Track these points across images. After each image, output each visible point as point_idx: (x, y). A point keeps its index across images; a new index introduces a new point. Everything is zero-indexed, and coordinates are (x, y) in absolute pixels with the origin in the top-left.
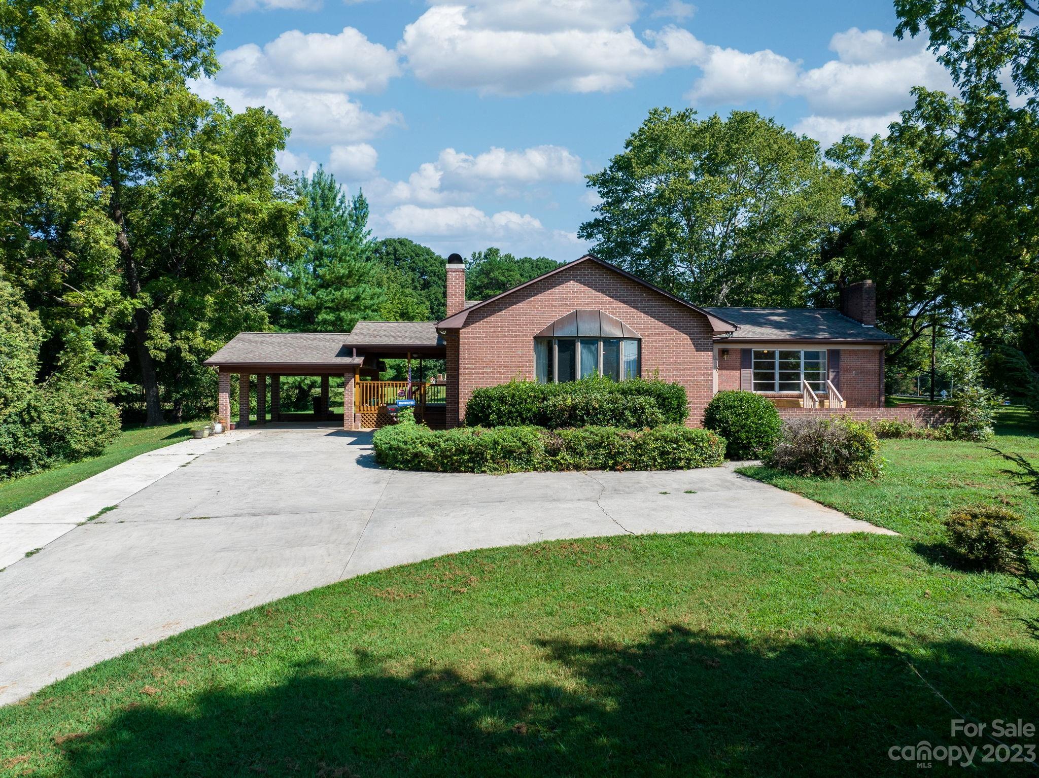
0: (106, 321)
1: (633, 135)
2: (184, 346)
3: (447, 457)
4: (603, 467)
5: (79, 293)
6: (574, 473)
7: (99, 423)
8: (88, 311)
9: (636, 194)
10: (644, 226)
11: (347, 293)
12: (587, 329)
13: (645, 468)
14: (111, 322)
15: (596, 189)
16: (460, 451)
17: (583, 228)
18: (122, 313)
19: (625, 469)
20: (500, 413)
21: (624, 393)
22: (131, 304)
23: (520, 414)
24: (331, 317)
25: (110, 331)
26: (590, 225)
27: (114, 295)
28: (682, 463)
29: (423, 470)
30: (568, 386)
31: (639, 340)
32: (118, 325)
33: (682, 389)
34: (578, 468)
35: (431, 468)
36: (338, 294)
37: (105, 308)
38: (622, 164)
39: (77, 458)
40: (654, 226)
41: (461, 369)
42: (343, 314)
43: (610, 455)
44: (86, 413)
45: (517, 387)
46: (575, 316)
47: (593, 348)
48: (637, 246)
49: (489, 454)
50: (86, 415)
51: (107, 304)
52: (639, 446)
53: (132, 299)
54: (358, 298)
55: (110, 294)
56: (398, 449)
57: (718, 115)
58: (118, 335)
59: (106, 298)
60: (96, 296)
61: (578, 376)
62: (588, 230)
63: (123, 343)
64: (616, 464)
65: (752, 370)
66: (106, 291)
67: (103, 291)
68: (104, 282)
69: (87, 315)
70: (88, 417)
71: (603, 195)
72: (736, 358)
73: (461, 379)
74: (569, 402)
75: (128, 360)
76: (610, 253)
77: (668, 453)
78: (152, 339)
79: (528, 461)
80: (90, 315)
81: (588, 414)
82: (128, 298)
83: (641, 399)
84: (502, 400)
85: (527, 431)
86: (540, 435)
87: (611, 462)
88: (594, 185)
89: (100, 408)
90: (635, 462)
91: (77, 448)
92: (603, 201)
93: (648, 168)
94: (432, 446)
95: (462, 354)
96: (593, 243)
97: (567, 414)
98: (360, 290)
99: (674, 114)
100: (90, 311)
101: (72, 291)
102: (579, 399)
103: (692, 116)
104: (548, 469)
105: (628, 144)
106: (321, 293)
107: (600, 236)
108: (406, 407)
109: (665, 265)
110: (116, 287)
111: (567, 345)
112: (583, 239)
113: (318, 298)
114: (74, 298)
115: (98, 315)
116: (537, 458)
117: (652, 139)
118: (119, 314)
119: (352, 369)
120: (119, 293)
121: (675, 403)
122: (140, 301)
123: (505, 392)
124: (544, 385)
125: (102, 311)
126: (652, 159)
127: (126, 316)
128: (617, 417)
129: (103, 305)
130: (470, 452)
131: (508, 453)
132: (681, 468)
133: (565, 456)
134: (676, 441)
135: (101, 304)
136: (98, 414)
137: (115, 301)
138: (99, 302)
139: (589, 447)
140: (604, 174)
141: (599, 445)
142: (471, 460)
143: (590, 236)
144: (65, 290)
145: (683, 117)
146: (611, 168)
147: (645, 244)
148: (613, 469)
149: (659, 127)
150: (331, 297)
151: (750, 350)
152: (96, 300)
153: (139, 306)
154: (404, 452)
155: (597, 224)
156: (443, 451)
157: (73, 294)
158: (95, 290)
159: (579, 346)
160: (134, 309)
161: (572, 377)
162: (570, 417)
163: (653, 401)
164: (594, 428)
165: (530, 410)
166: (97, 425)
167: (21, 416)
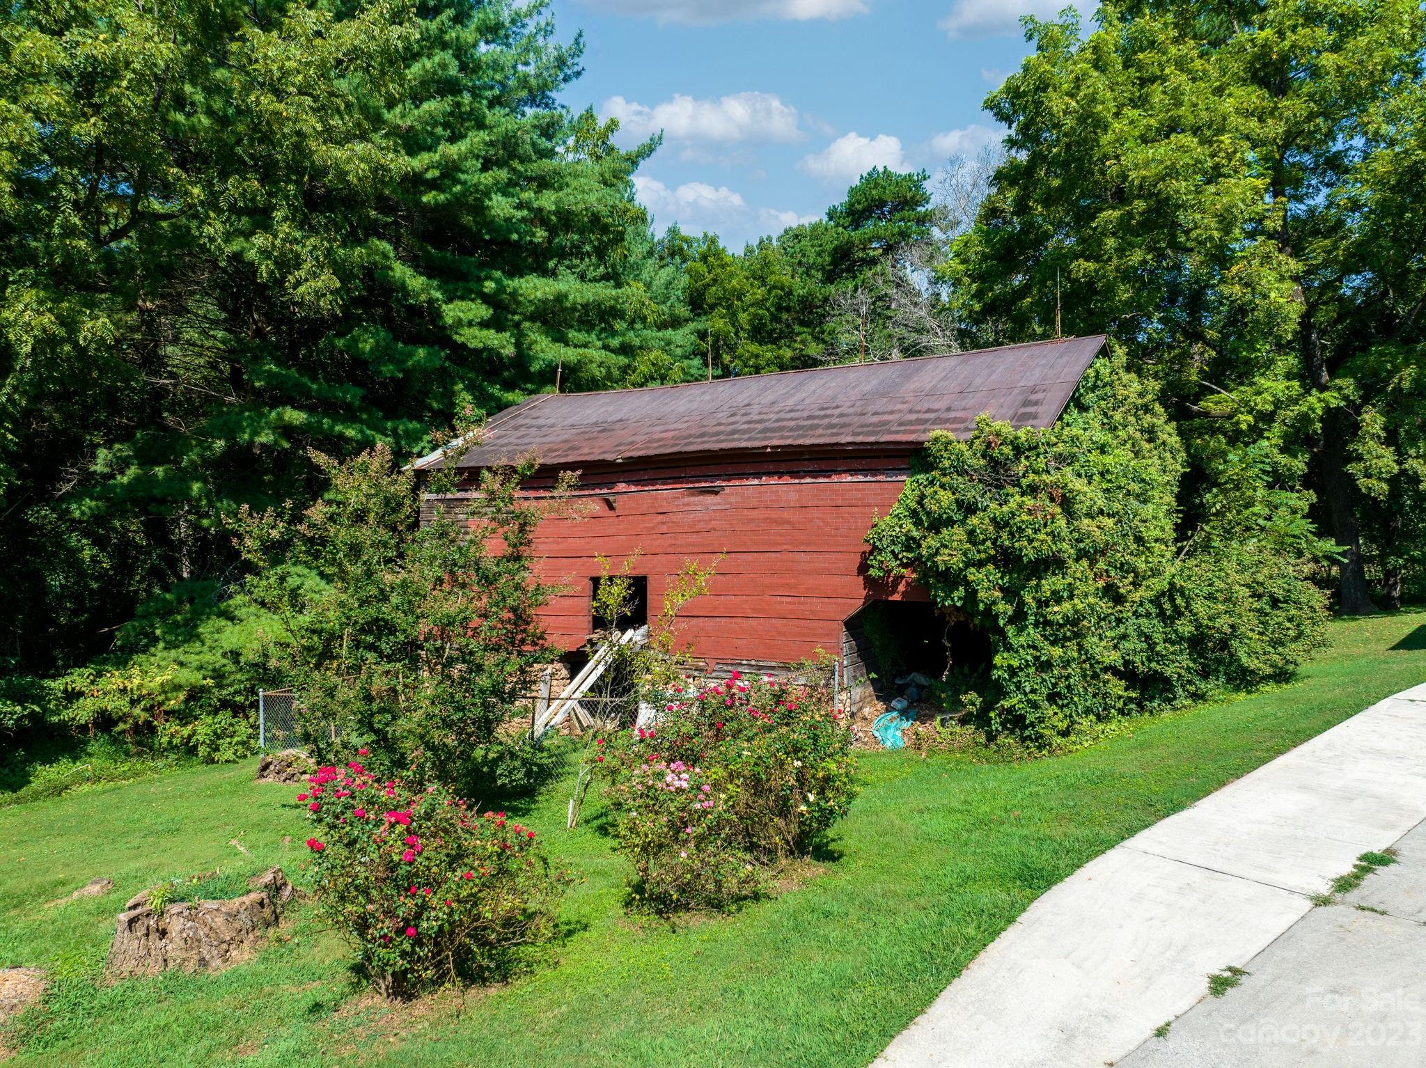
0: (1275, 433)
5: (1224, 394)
7: (1290, 620)
8: (1245, 420)
14: (1285, 436)
18: (1304, 419)
22: (1320, 400)
25: (1283, 450)
27: (1288, 388)
32: (1295, 440)
37: (1273, 413)
39: (1250, 684)
44: (1265, 599)
50: (1263, 604)
51: (1277, 404)
53: (1321, 392)
55: (1281, 387)
58: (1296, 457)
59: (1274, 396)
60: (1259, 393)
63: (1306, 470)
66: (1274, 384)
67: (1269, 384)
68: (1268, 368)
69: (1244, 427)
70: (1268, 609)
75: (1315, 499)
78: (1360, 459)
80: (1249, 425)
82: (1314, 391)
89: (1289, 591)
91: (1252, 667)
100: (1250, 418)
101: (1213, 392)
110: (1289, 376)
114: (1216, 403)
115: (1260, 425)
118: (1298, 421)
120: (1296, 384)
122: (1336, 394)
125: (1268, 418)
127: (1311, 421)
129: (1270, 408)
135: (1267, 406)
136: (1286, 602)
137: (1290, 399)
138: (1264, 403)
144: (1203, 392)
152: (1259, 399)
153: (1334, 403)
157: (1215, 397)
158: (1254, 383)
160: (1328, 410)
166: (1288, 625)
167: (1159, 605)
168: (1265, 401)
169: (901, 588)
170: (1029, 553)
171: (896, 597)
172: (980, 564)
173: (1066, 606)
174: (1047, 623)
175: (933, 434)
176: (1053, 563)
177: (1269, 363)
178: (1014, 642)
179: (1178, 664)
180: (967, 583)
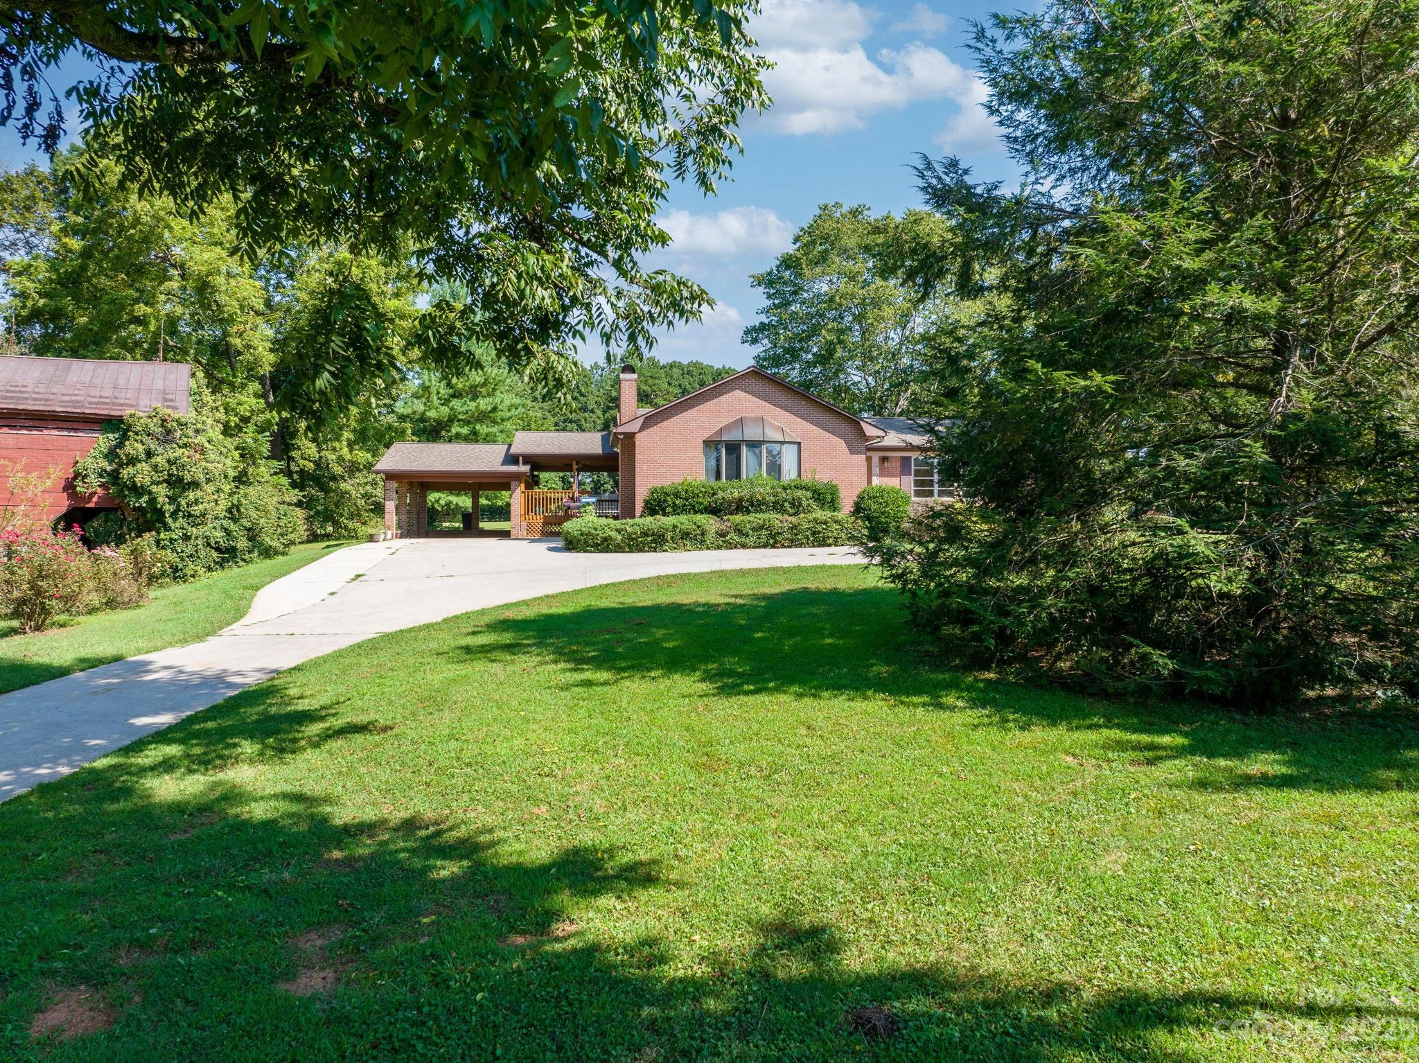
0: (249, 430)
1: (802, 229)
2: (332, 457)
3: (632, 539)
4: (765, 546)
6: (742, 551)
8: (233, 420)
9: (805, 295)
10: (814, 331)
11: (484, 404)
12: (751, 433)
13: (800, 545)
15: (761, 289)
16: (645, 534)
17: (747, 332)
19: (783, 546)
20: (675, 506)
21: (785, 489)
23: (693, 507)
24: (465, 431)
26: (754, 329)
27: (257, 403)
28: (831, 541)
29: (611, 551)
30: (735, 483)
31: (799, 444)
33: (836, 486)
34: (744, 546)
35: (619, 549)
36: (473, 405)
37: (250, 417)
38: (788, 262)
40: (824, 332)
41: (637, 470)
42: (478, 427)
43: (771, 536)
45: (689, 484)
46: (741, 422)
47: (757, 451)
48: (807, 352)
49: (669, 535)
51: (252, 412)
52: (794, 527)
54: (495, 409)
55: (253, 402)
56: (589, 534)
57: (892, 214)
59: (249, 407)
61: (744, 475)
62: (752, 335)
64: (775, 542)
65: (912, 478)
71: (769, 296)
72: (895, 466)
73: (637, 479)
74: (736, 494)
76: (776, 361)
77: (819, 532)
78: (299, 448)
79: (702, 542)
81: (752, 505)
83: (799, 493)
84: (677, 495)
85: (701, 518)
86: (712, 522)
87: (771, 542)
88: (759, 285)
90: (792, 541)
92: (769, 303)
93: (818, 270)
94: (619, 531)
95: (637, 456)
96: (758, 349)
97: (734, 506)
98: (497, 400)
99: (845, 209)
102: (745, 493)
103: (865, 212)
104: (719, 547)
105: (796, 240)
106: (455, 403)
107: (766, 341)
108: (588, 504)
109: (836, 374)
110: (257, 396)
111: (733, 448)
112: (747, 345)
113: (452, 409)
116: (709, 539)
117: (822, 237)
119: (517, 477)
121: (829, 497)
123: (680, 488)
124: (713, 483)
125: (245, 420)
126: (823, 258)
128: (778, 507)
129: (248, 414)
130: (653, 534)
131: (686, 535)
132: (830, 545)
133: (733, 537)
134: (825, 523)
137: (259, 410)
139: (754, 529)
140: (770, 273)
141: (762, 527)
142: (653, 541)
143: (755, 341)
145: (855, 213)
146: (778, 267)
147: (815, 350)
148: (773, 546)
149: (829, 225)
150: (466, 408)
151: (909, 458)
152: (240, 408)
154: (594, 537)
155: (763, 327)
156: (629, 535)
158: (236, 398)
159: (744, 449)
161: (738, 476)
162: (738, 508)
163: (809, 494)
164: (758, 515)
165: (701, 504)
167: (231, 512)
168: (245, 410)
169: (95, 499)
170: (188, 478)
171: (91, 505)
172: (158, 483)
173: (201, 506)
174: (190, 515)
175: (128, 412)
176: (195, 485)
177: (243, 386)
178: (172, 526)
179: (242, 544)
180: (150, 493)
